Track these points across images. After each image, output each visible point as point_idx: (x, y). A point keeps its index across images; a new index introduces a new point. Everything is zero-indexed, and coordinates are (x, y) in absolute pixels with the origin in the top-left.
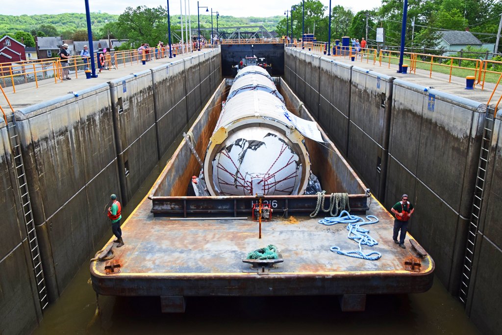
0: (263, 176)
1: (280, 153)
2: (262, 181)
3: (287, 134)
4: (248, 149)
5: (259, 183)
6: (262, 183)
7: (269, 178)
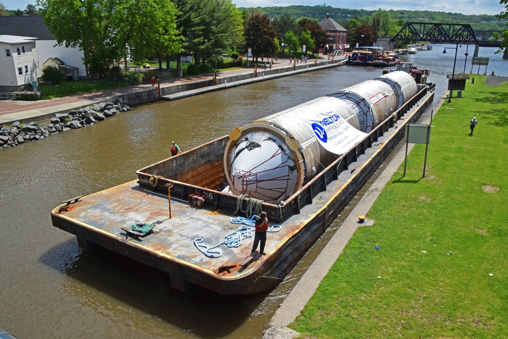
0: (244, 173)
1: (271, 156)
2: (241, 177)
3: (286, 141)
4: (246, 149)
5: (239, 178)
6: (241, 179)
7: (250, 175)
